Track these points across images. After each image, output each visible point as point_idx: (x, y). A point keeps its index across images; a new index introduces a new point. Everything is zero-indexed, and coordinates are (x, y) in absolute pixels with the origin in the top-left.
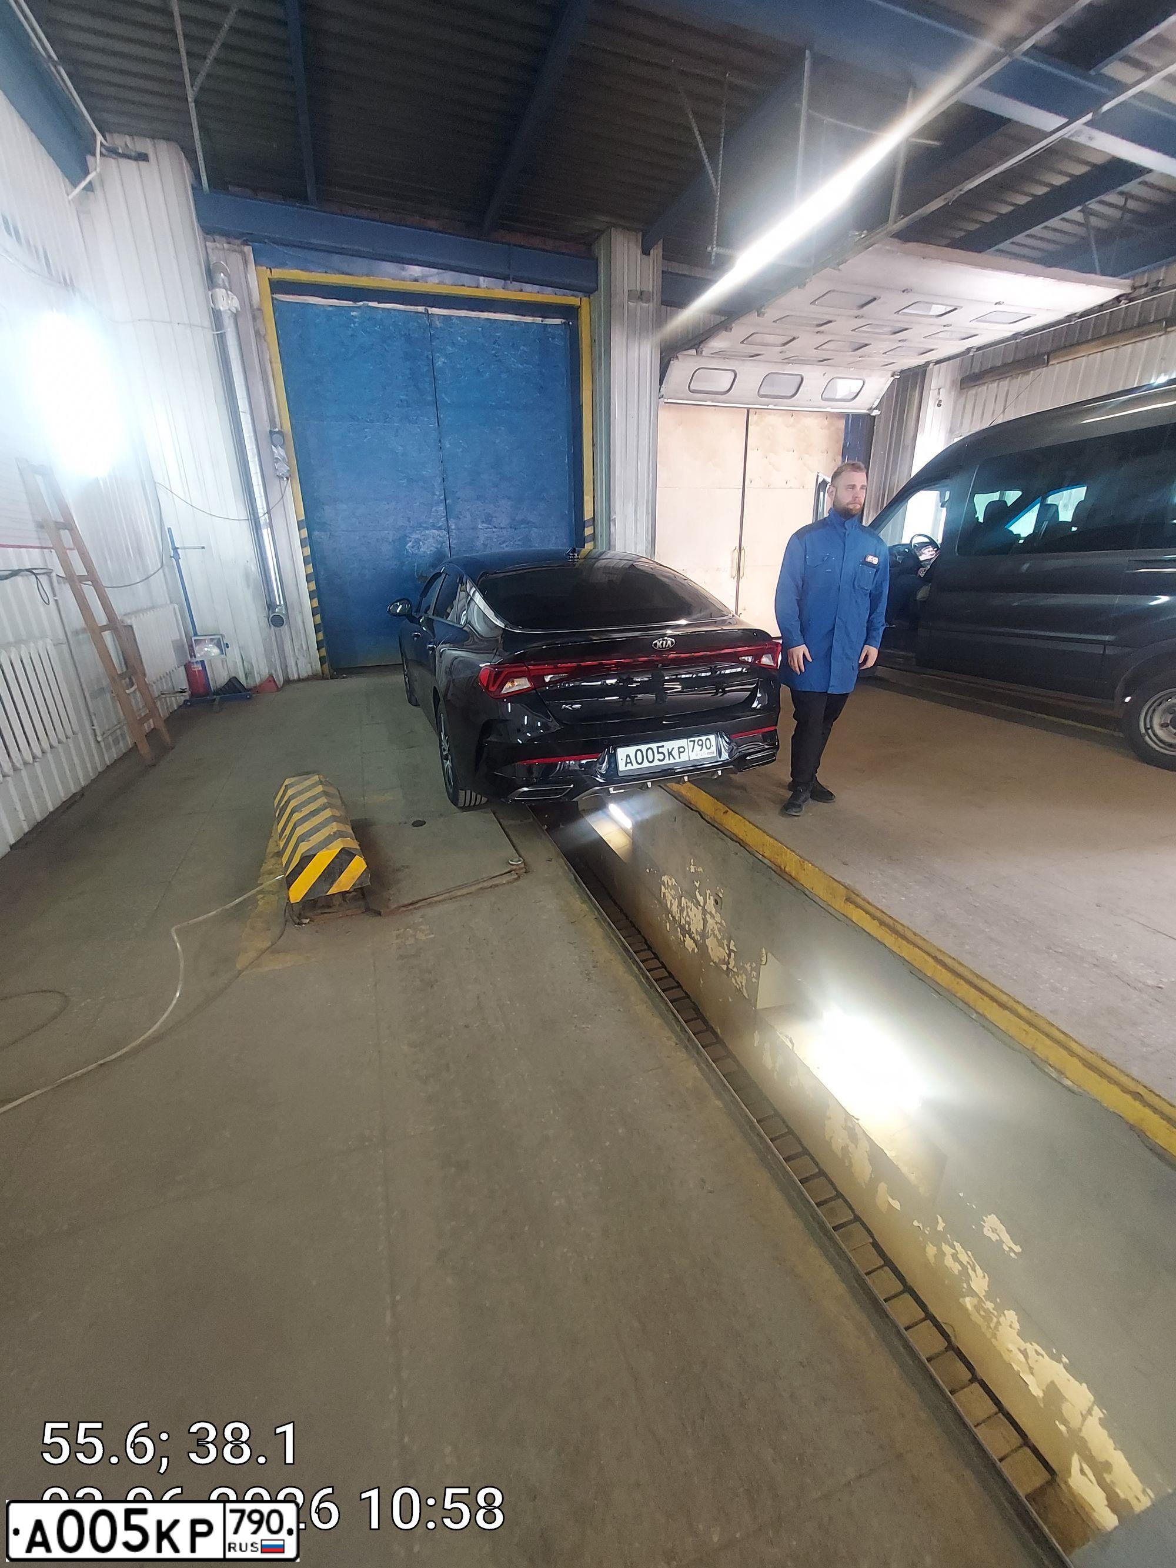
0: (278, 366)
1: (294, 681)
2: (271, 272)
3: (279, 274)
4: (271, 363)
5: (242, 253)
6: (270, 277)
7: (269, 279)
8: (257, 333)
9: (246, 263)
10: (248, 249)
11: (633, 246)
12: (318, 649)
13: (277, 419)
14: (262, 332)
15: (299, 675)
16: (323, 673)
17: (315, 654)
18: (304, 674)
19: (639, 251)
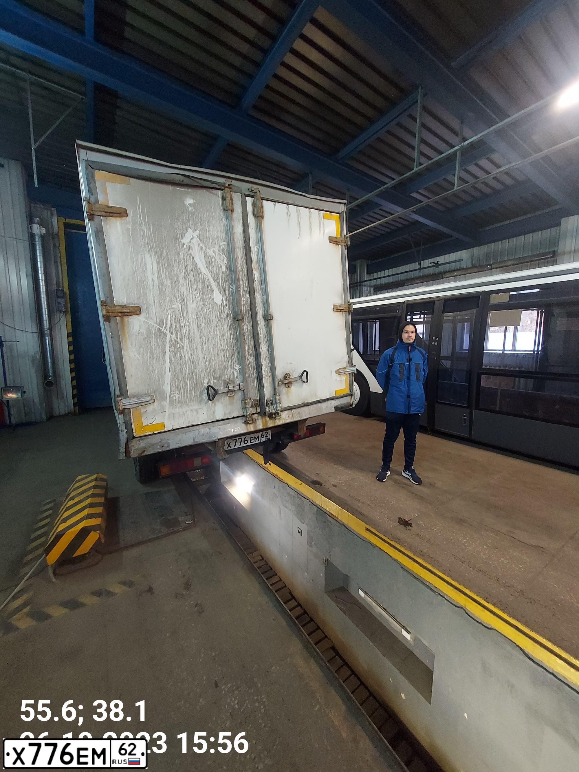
1: (57, 416)
2: (65, 220)
3: (69, 221)
4: (61, 259)
5: (51, 211)
7: (64, 223)
8: (55, 245)
9: (52, 215)
10: (53, 209)
12: (73, 399)
13: (61, 285)
14: (57, 245)
15: (59, 413)
16: (74, 412)
17: (70, 401)
18: (63, 412)
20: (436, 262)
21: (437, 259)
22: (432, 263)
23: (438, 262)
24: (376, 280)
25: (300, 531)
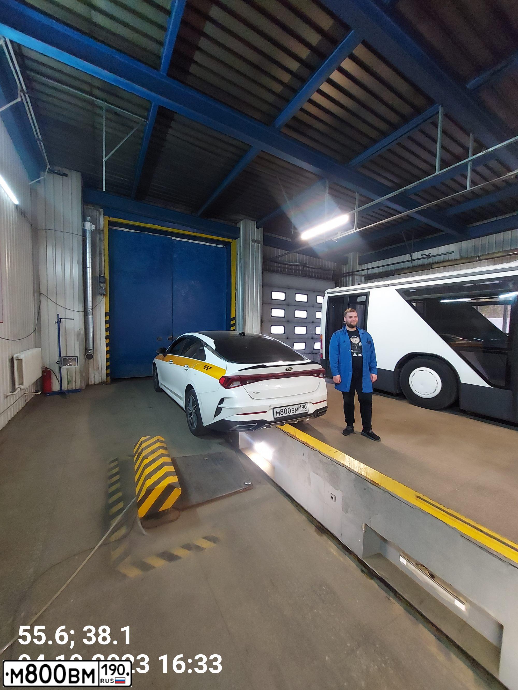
0: (107, 252)
1: (91, 385)
2: (110, 218)
3: (113, 219)
4: (104, 250)
5: (100, 211)
6: (109, 220)
8: (100, 239)
9: (100, 214)
11: (253, 225)
12: (106, 370)
13: (103, 272)
14: (102, 239)
15: (94, 383)
16: (107, 381)
17: (104, 372)
18: (97, 382)
19: (255, 227)
20: (427, 253)
22: (424, 255)
23: (429, 254)
24: (366, 271)
25: (333, 498)
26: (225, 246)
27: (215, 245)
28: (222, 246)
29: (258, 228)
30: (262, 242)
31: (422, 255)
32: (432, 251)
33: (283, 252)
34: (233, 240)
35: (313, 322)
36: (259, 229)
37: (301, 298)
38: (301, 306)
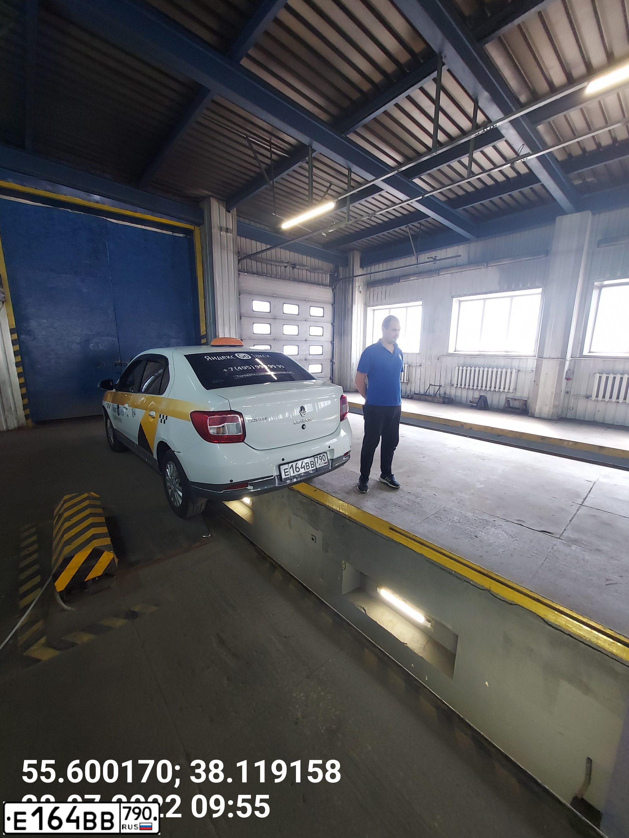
1: (4, 432)
11: (221, 207)
12: (24, 409)
15: (8, 428)
16: (27, 425)
17: (21, 412)
18: (12, 427)
19: (224, 210)
20: (434, 256)
21: (433, 254)
22: (430, 258)
23: (436, 257)
24: (369, 275)
25: (314, 538)
26: (184, 235)
27: (171, 233)
28: (181, 235)
29: (228, 211)
30: (235, 232)
31: (428, 258)
32: (440, 254)
33: (264, 247)
34: (196, 227)
35: (306, 340)
36: (230, 212)
37: (290, 309)
38: (290, 319)
